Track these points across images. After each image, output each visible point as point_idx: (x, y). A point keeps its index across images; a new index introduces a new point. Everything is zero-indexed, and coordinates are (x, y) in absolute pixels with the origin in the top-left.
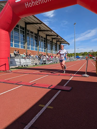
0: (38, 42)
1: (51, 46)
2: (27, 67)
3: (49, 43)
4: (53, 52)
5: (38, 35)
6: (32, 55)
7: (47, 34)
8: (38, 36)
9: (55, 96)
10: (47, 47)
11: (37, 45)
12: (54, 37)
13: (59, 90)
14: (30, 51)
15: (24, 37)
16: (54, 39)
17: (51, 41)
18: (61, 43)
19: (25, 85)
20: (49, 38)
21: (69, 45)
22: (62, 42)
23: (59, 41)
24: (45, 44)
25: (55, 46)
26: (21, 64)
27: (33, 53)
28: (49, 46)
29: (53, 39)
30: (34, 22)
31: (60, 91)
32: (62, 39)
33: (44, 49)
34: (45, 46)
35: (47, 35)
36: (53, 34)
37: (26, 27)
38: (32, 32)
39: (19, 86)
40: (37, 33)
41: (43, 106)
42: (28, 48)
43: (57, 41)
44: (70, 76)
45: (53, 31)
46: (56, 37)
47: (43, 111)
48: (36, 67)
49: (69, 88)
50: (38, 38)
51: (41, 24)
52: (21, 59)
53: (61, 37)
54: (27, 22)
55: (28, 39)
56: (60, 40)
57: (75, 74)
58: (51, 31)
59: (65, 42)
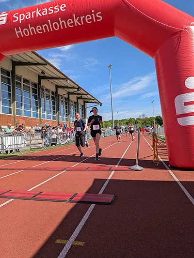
0: (39, 99)
1: (66, 108)
2: (18, 154)
3: (62, 101)
4: (71, 118)
5: (39, 87)
6: (26, 127)
7: (57, 84)
8: (39, 89)
9: (86, 217)
10: (58, 111)
11: (38, 105)
12: (71, 90)
13: (91, 203)
14: (23, 118)
15: (9, 90)
16: (73, 93)
17: (66, 99)
19: (20, 198)
20: (61, 92)
21: (101, 106)
22: (85, 100)
23: (81, 98)
24: (54, 103)
25: (75, 108)
26: (5, 148)
27: (29, 122)
28: (62, 107)
29: (69, 93)
30: (31, 61)
31: (93, 206)
32: (87, 95)
33: (52, 115)
34: (54, 108)
35: (57, 87)
36: (69, 86)
37: (13, 71)
38: (26, 81)
39: (8, 202)
40: (37, 81)
41: (64, 243)
42: (19, 112)
43: (78, 98)
44: (107, 170)
45: (69, 79)
46: (76, 90)
47: (66, 253)
48: (36, 153)
49: (110, 198)
50: (40, 92)
51: (46, 64)
52: (4, 138)
53: (85, 92)
54: (15, 60)
55: (17, 94)
56: (85, 96)
57: (117, 166)
58: (67, 79)
59: (93, 100)
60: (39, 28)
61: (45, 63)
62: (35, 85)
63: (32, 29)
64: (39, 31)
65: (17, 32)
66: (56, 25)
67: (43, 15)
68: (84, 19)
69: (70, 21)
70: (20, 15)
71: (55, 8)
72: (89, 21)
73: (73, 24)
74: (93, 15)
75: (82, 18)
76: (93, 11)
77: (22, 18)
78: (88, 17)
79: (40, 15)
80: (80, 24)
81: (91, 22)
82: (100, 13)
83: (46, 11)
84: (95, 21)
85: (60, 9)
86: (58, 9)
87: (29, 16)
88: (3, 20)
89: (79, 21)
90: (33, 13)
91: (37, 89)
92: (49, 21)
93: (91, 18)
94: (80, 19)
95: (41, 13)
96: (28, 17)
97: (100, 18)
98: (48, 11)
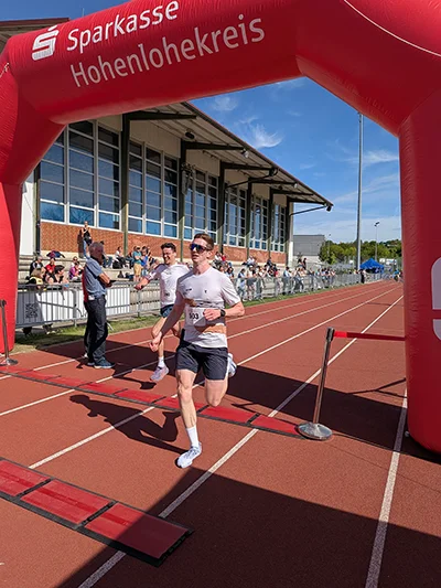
0: (180, 193)
1: (243, 216)
3: (234, 200)
4: (254, 240)
5: (180, 167)
7: (223, 160)
8: (181, 172)
11: (177, 209)
12: (258, 174)
13: (119, 547)
14: (143, 239)
16: (262, 181)
18: (290, 200)
20: (232, 177)
21: (329, 209)
22: (295, 196)
23: (280, 191)
24: (213, 205)
25: (265, 213)
28: (233, 212)
29: (252, 181)
32: (293, 184)
34: (213, 217)
35: (224, 165)
36: (251, 164)
37: (126, 133)
38: (152, 154)
40: (177, 154)
42: (135, 226)
43: (272, 191)
44: (243, 424)
45: (249, 148)
46: (267, 173)
50: (184, 179)
51: (194, 117)
52: (78, 293)
53: (289, 176)
55: (133, 185)
56: (286, 187)
58: (244, 147)
59: (309, 196)
60: (119, 64)
61: (192, 113)
62: (173, 163)
63: (106, 67)
64: (121, 71)
65: (75, 75)
66: (155, 54)
67: (129, 31)
68: (220, 38)
69: (187, 45)
70: (82, 34)
71: (155, 13)
72: (231, 42)
73: (196, 51)
74: (242, 26)
75: (214, 36)
76: (241, 17)
77: (85, 40)
78: (230, 33)
79: (122, 32)
80: (210, 52)
81: (237, 45)
82: (259, 20)
83: (135, 21)
84: (246, 42)
85: (164, 15)
86: (161, 16)
87: (100, 34)
88: (48, 47)
89: (209, 43)
90: (108, 26)
91: (177, 172)
92: (141, 46)
93: (236, 35)
94: (210, 38)
95: (123, 26)
96: (97, 37)
97: (258, 35)
98: (140, 22)
